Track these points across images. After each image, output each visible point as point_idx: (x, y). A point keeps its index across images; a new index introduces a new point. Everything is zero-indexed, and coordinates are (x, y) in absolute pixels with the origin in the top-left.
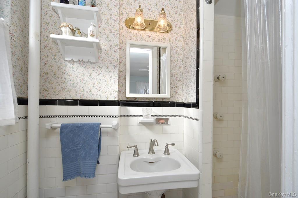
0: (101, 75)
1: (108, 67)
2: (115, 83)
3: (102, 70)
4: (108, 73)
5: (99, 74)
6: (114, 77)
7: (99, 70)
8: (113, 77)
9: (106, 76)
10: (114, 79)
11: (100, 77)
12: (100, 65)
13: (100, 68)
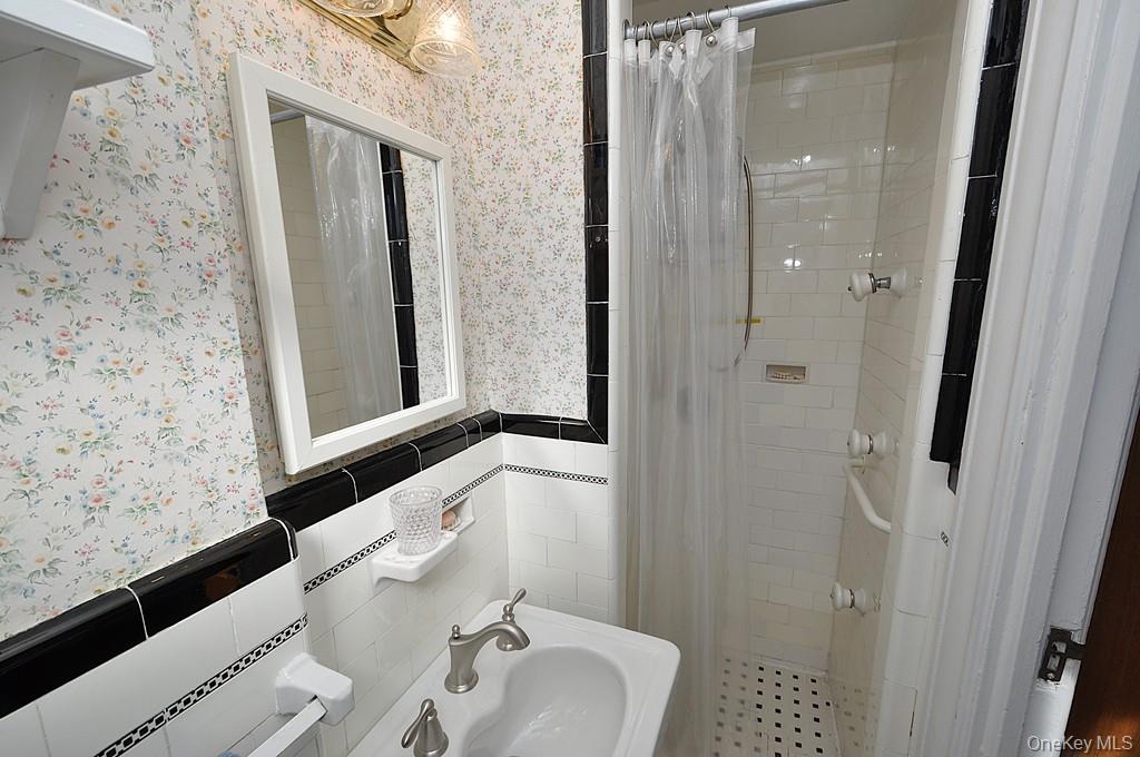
0: (86, 362)
1: (139, 275)
2: (229, 402)
3: (80, 312)
4: (149, 334)
5: (59, 359)
6: (214, 361)
7: (55, 317)
8: (200, 362)
9: (136, 364)
10: (212, 373)
11: (82, 383)
12: (47, 268)
13: (64, 290)
